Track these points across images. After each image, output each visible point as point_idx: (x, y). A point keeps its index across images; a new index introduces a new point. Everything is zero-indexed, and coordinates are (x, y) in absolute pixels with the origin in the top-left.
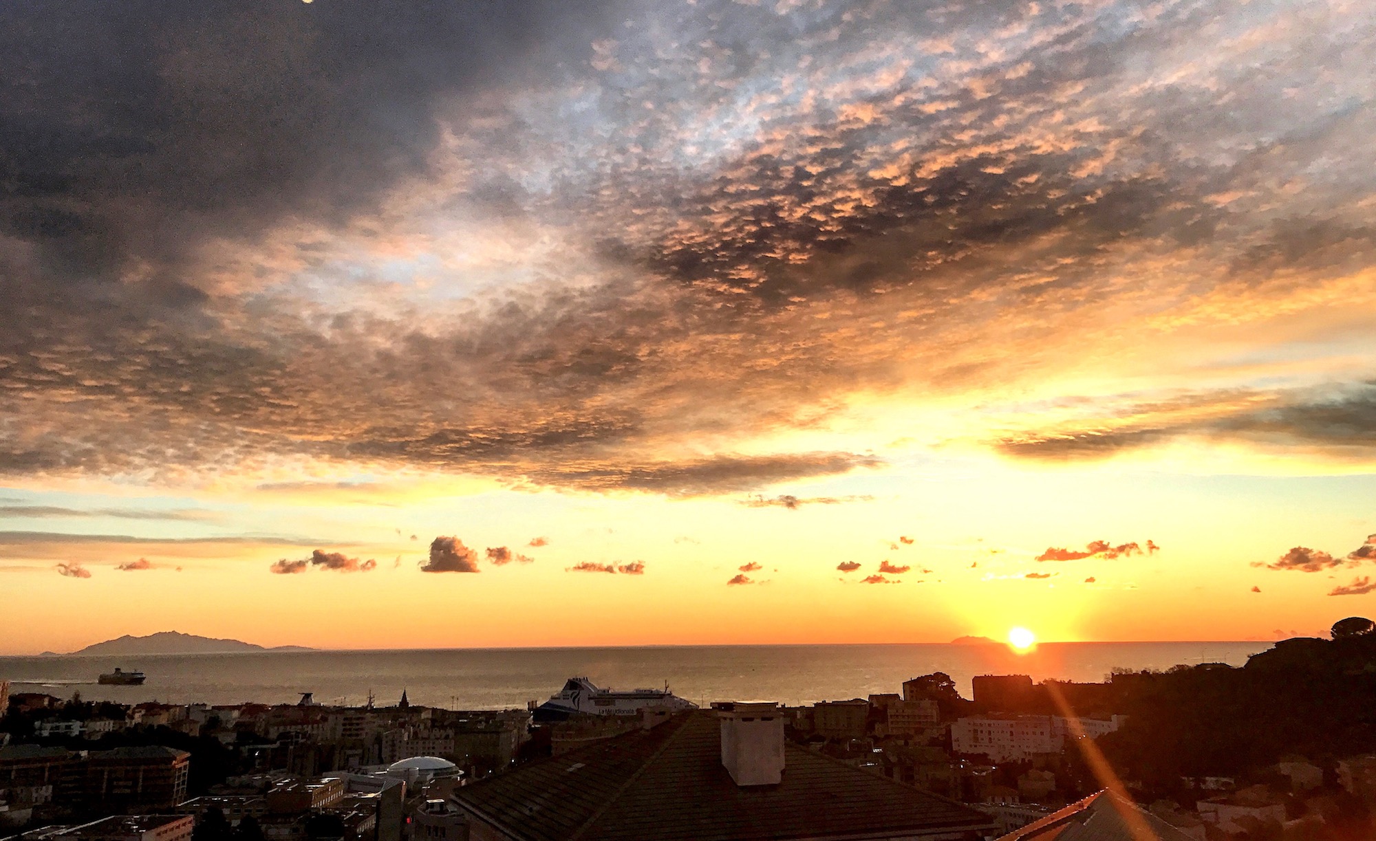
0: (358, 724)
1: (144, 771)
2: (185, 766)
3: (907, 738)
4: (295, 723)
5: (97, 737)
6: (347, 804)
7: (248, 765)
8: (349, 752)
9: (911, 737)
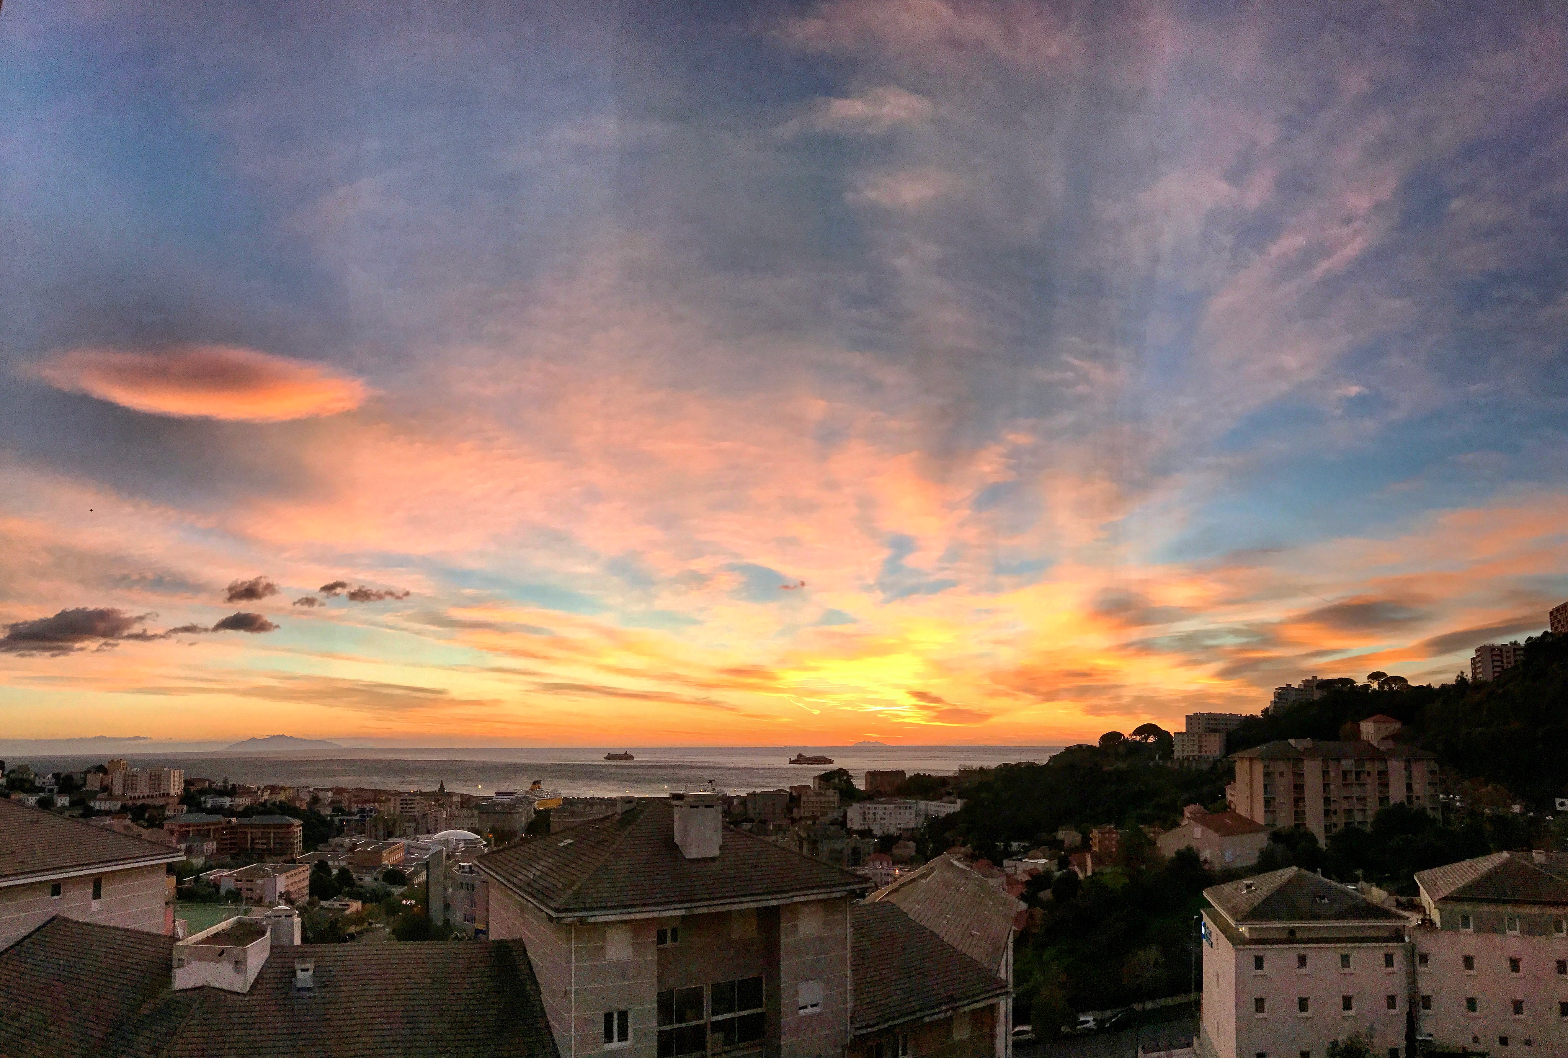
0: (411, 804)
1: (275, 833)
2: (300, 830)
3: (815, 818)
4: (368, 801)
5: (240, 809)
6: (407, 862)
7: (340, 832)
8: (407, 824)
9: (818, 818)
